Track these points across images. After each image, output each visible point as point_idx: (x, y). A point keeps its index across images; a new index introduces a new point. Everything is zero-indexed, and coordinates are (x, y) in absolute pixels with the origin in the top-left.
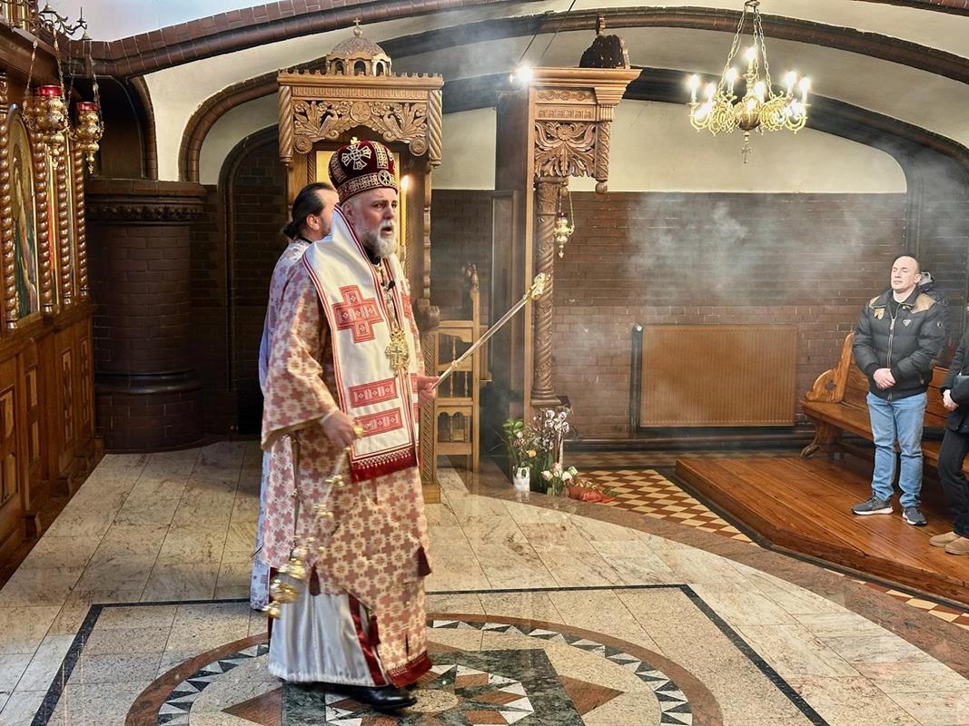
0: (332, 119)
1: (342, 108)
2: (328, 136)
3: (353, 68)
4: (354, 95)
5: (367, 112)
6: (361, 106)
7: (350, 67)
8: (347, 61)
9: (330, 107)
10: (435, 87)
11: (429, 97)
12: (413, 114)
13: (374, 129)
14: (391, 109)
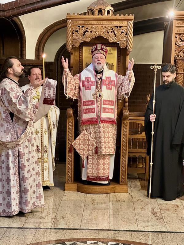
0: (88, 33)
1: (92, 29)
2: (86, 40)
3: (97, 13)
4: (97, 23)
5: (102, 30)
6: (100, 28)
7: (96, 12)
8: (95, 9)
9: (87, 29)
10: (131, 20)
11: (128, 24)
12: (121, 31)
13: (105, 37)
14: (112, 29)
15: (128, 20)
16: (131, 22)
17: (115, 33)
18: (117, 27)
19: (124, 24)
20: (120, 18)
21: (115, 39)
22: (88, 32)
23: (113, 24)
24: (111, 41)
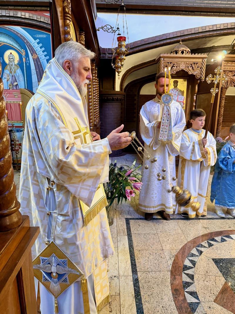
1: (177, 64)
2: (173, 73)
3: (181, 53)
4: (181, 60)
5: (184, 66)
6: (183, 64)
8: (179, 51)
9: (174, 64)
10: (205, 58)
11: (202, 61)
12: (197, 66)
13: (186, 71)
14: (191, 65)
15: (203, 58)
16: (205, 59)
17: (193, 68)
18: (195, 63)
19: (200, 61)
20: (198, 56)
21: (193, 72)
22: (174, 67)
23: (192, 61)
24: (190, 73)
